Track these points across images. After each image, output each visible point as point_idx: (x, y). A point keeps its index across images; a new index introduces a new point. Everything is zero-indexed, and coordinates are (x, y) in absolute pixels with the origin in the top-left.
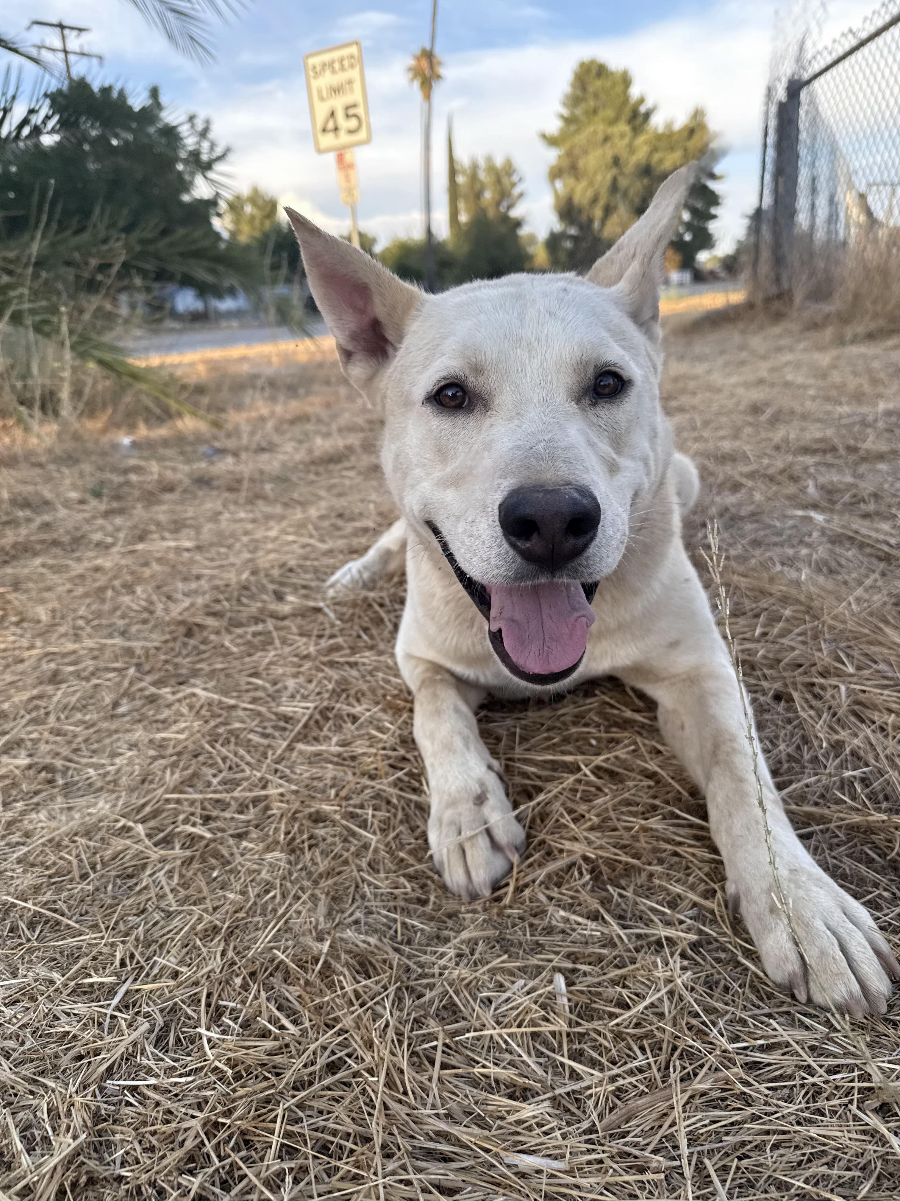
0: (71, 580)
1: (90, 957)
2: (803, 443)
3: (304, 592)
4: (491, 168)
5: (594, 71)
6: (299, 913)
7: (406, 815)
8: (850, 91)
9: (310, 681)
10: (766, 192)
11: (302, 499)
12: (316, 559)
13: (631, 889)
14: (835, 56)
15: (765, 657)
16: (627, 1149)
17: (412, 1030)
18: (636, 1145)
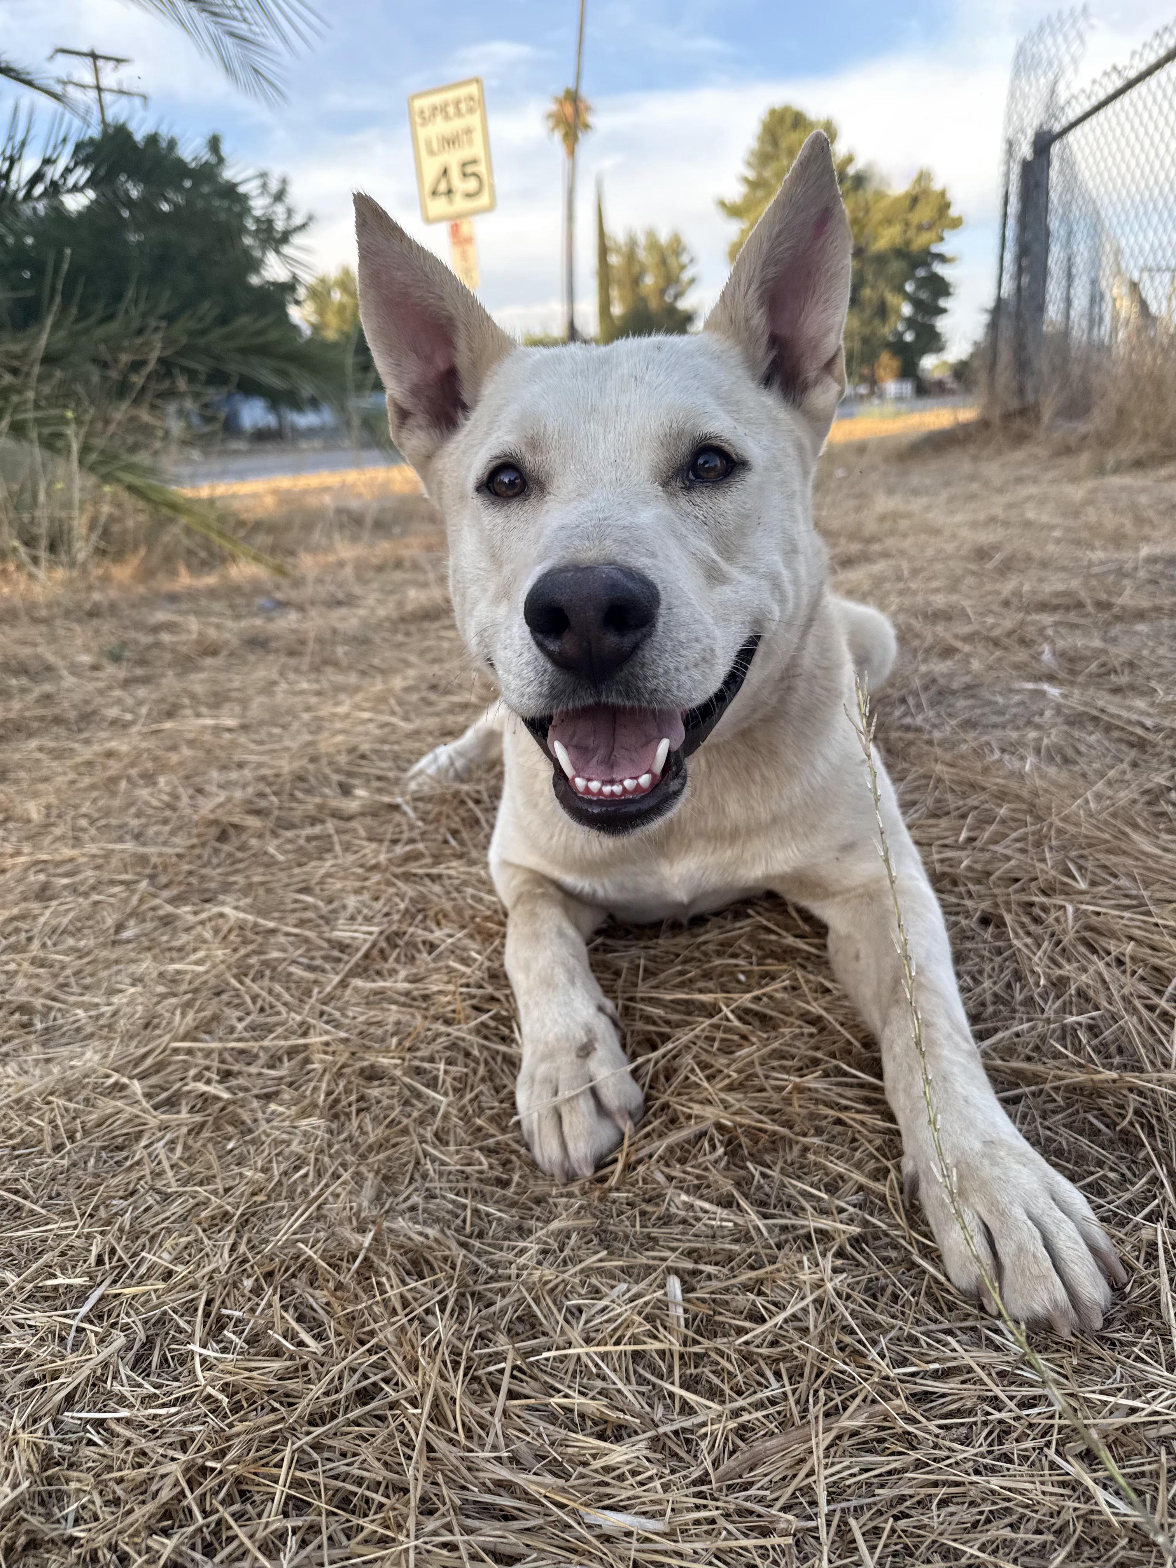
0: (75, 768)
1: (57, 1252)
2: (1039, 598)
3: (377, 784)
4: (653, 245)
5: (789, 121)
6: (338, 1196)
7: (491, 1072)
8: (1114, 146)
9: (377, 899)
10: (1006, 278)
11: (383, 666)
12: (397, 743)
13: (777, 1168)
14: (1094, 101)
15: (969, 868)
16: (748, 1505)
17: (475, 1347)
18: (761, 1500)
